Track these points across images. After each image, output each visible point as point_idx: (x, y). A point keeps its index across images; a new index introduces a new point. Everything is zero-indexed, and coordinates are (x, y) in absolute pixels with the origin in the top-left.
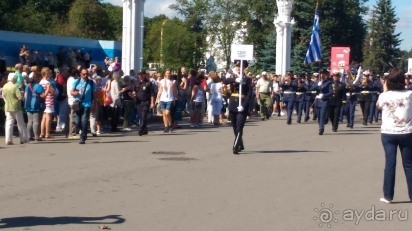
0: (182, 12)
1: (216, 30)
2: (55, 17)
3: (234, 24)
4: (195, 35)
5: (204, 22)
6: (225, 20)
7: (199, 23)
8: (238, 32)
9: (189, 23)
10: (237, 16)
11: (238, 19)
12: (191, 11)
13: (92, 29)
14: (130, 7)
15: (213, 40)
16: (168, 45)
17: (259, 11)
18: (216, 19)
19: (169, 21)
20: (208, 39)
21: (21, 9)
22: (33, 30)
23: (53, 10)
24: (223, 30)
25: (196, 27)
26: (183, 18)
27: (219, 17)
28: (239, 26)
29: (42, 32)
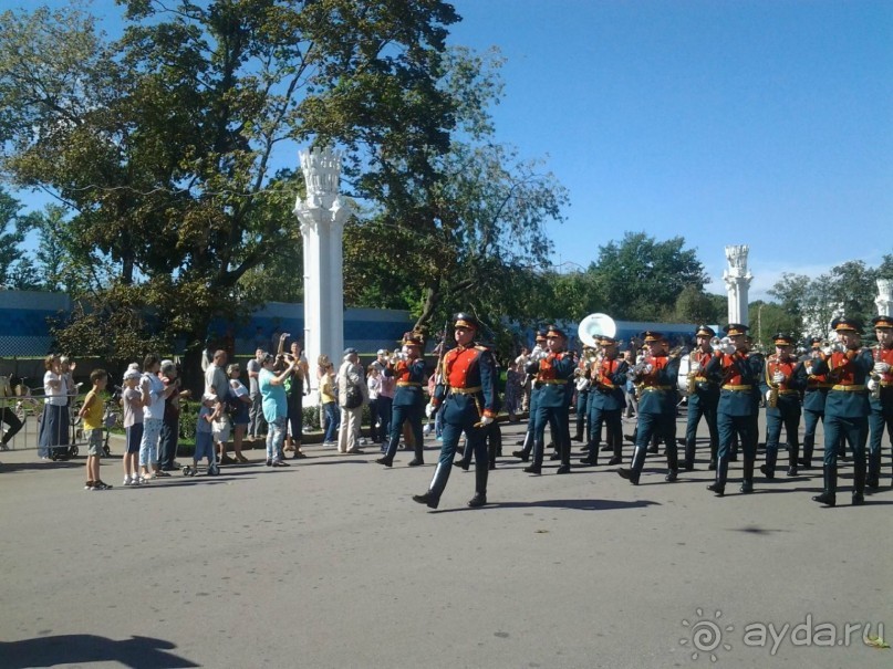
0: (779, 296)
1: (813, 311)
2: (663, 308)
3: (831, 305)
4: (793, 317)
5: (800, 305)
6: (822, 302)
7: (797, 306)
8: (835, 312)
9: (787, 306)
10: (833, 297)
11: (835, 300)
12: (788, 295)
13: (698, 316)
14: (735, 294)
15: (810, 320)
16: (767, 327)
17: (856, 291)
18: (813, 301)
19: (766, 306)
20: (805, 320)
21: (634, 303)
22: (644, 319)
23: (662, 301)
24: (820, 311)
25: (793, 310)
26: (779, 302)
27: (816, 299)
28: (836, 307)
29: (652, 321)
